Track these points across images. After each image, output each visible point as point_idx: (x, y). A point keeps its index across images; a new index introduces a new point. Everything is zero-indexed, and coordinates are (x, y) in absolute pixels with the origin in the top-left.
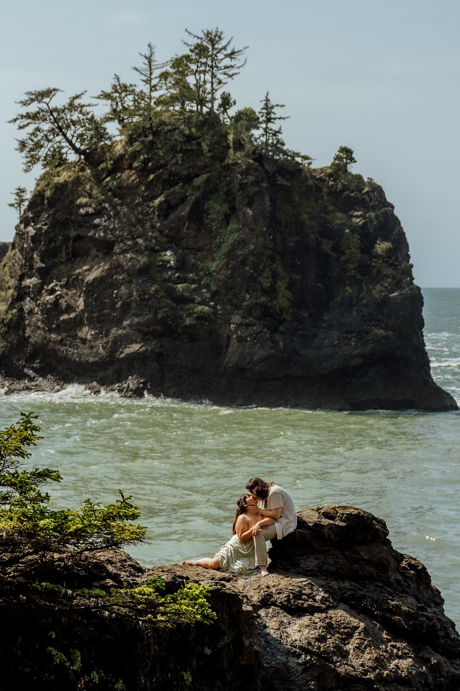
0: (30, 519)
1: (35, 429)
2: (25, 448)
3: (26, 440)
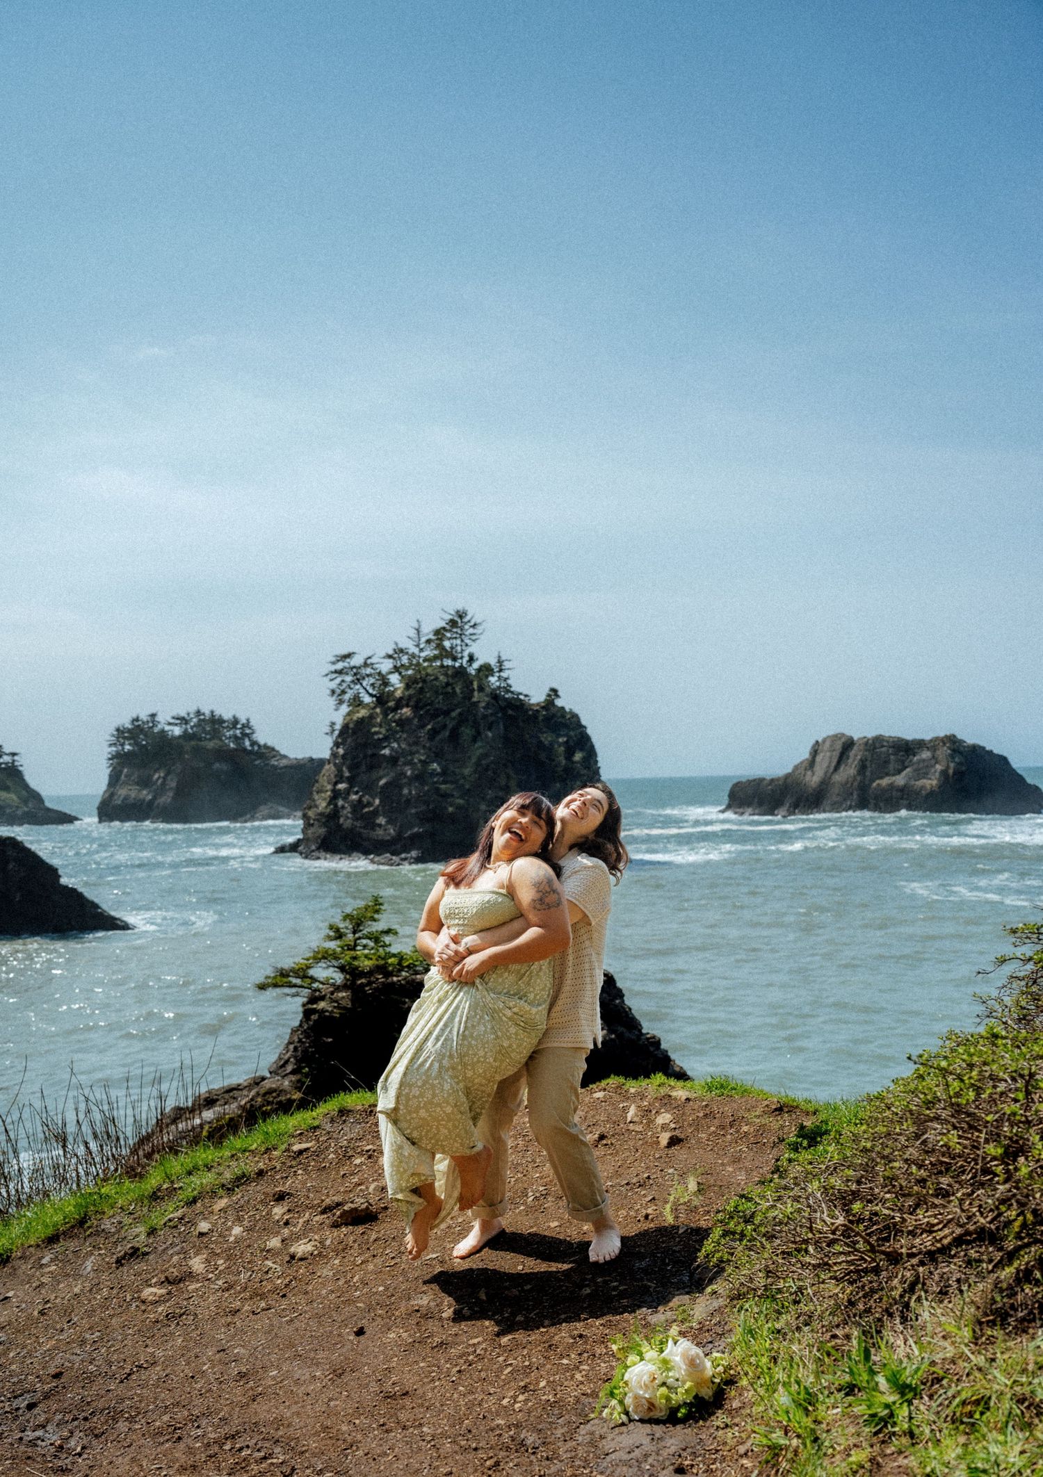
0: (383, 959)
1: (381, 904)
2: (376, 916)
3: (377, 911)
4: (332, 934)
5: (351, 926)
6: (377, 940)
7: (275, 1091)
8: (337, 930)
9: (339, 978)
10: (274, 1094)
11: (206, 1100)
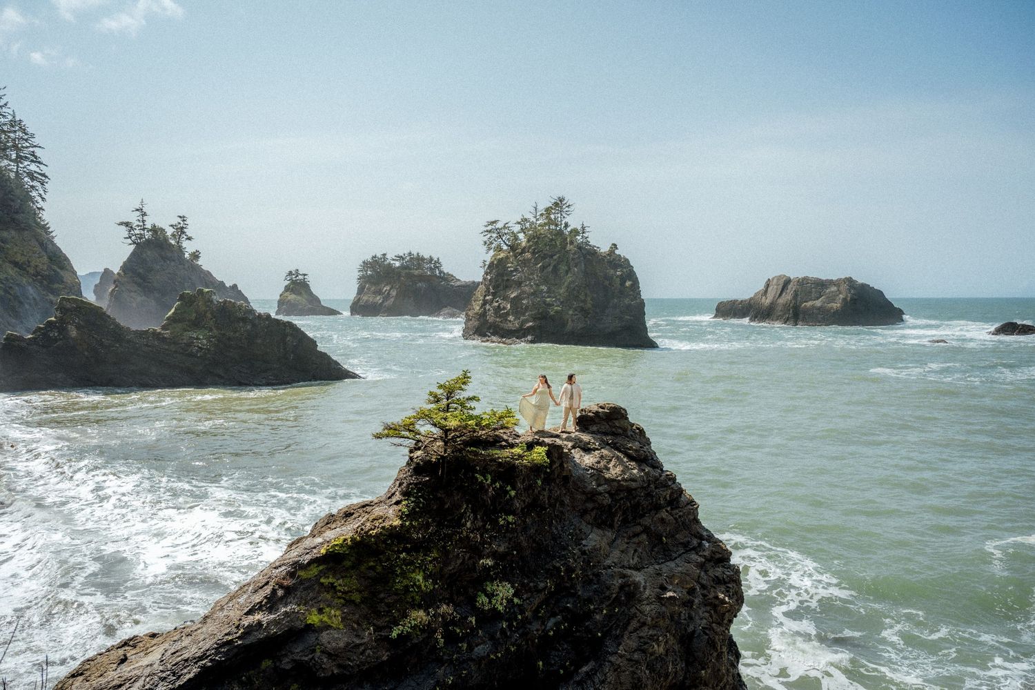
2: (464, 387)
4: (432, 399)
5: (445, 394)
6: (462, 405)
7: (381, 517)
8: (436, 396)
9: (436, 431)
10: (380, 521)
11: (345, 513)
